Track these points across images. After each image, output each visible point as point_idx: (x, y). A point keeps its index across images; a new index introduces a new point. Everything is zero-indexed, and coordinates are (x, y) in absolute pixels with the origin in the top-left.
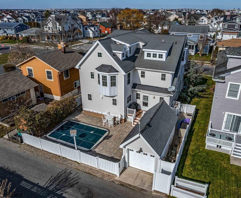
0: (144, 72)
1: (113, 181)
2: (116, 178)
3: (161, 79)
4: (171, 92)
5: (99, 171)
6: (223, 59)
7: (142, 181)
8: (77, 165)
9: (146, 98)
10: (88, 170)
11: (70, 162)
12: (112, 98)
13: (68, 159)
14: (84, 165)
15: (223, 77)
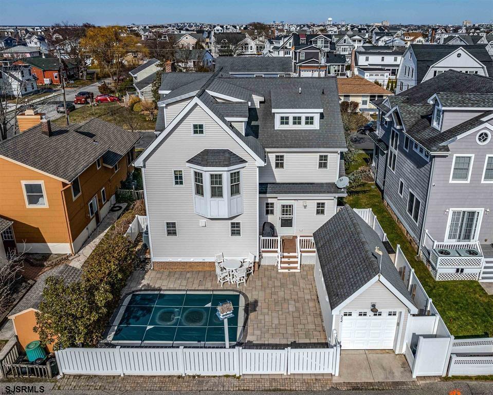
0: (282, 156)
1: (332, 387)
2: (336, 380)
3: (318, 167)
4: (341, 189)
5: (293, 378)
6: (412, 115)
7: (384, 368)
8: (236, 382)
9: (287, 209)
10: (268, 383)
11: (216, 380)
12: (230, 221)
13: (207, 376)
14: (251, 377)
15: (444, 146)
